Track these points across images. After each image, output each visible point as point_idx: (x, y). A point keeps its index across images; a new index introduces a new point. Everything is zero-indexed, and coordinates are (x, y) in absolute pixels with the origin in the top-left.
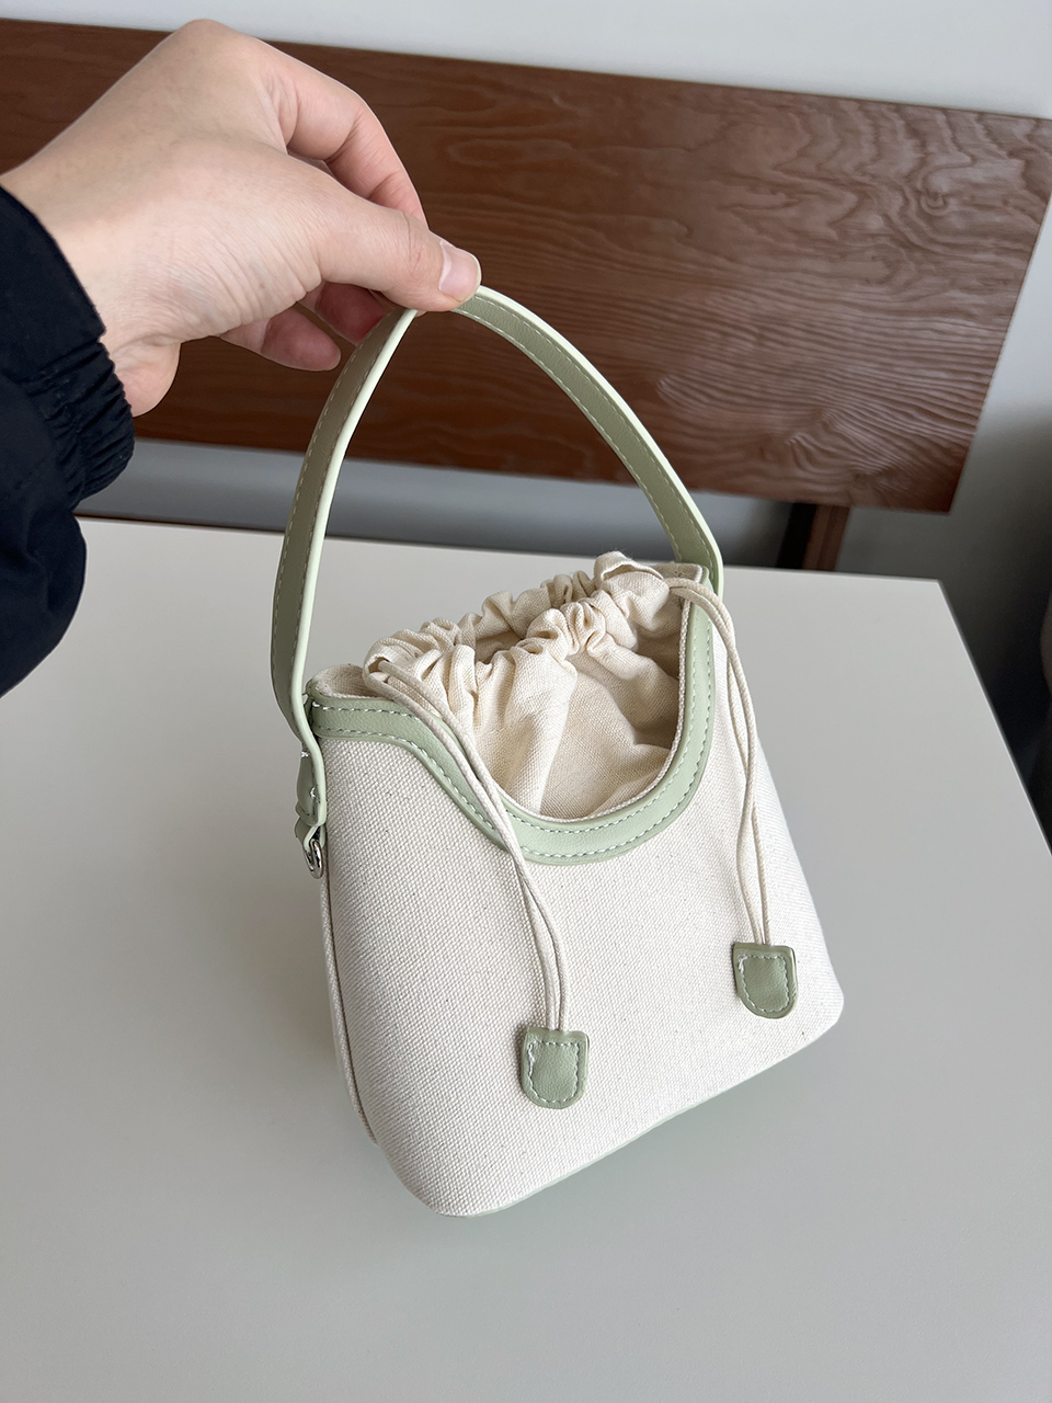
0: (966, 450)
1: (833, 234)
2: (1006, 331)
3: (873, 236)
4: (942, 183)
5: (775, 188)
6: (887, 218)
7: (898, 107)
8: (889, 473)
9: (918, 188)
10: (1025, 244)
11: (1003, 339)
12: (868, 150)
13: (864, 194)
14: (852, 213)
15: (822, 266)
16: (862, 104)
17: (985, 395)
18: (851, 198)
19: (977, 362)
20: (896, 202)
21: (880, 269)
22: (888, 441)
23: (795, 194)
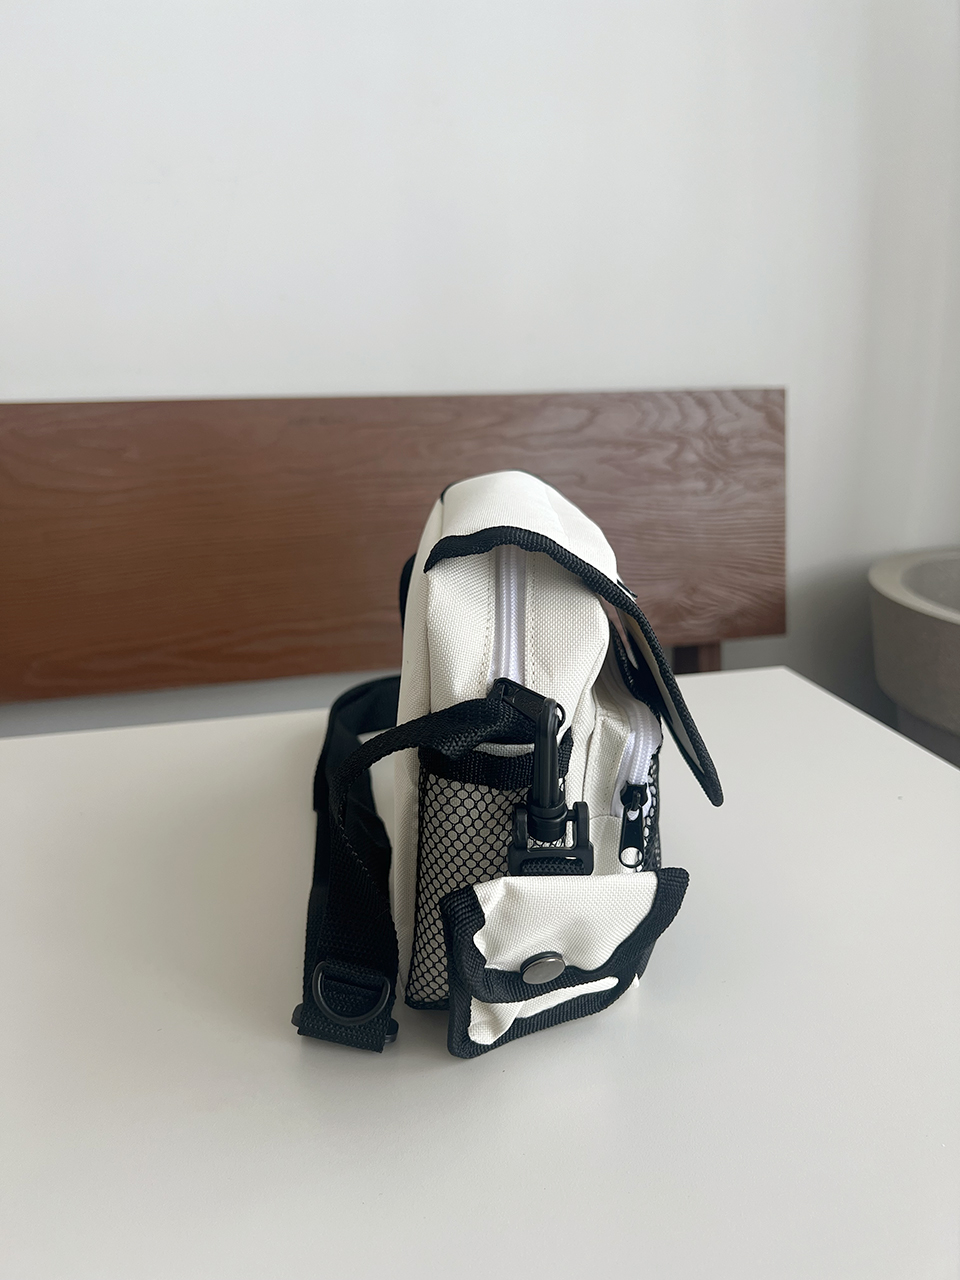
0: (783, 591)
1: (668, 468)
2: (784, 512)
3: (693, 466)
4: (723, 429)
5: (630, 445)
6: (698, 454)
7: (689, 393)
8: (742, 613)
9: (709, 434)
10: (779, 458)
11: (784, 517)
12: (677, 417)
13: (682, 442)
14: (678, 453)
15: (668, 487)
16: (669, 394)
17: (783, 554)
18: (674, 446)
19: (772, 534)
20: (700, 445)
21: (701, 485)
22: (734, 593)
23: (641, 448)
